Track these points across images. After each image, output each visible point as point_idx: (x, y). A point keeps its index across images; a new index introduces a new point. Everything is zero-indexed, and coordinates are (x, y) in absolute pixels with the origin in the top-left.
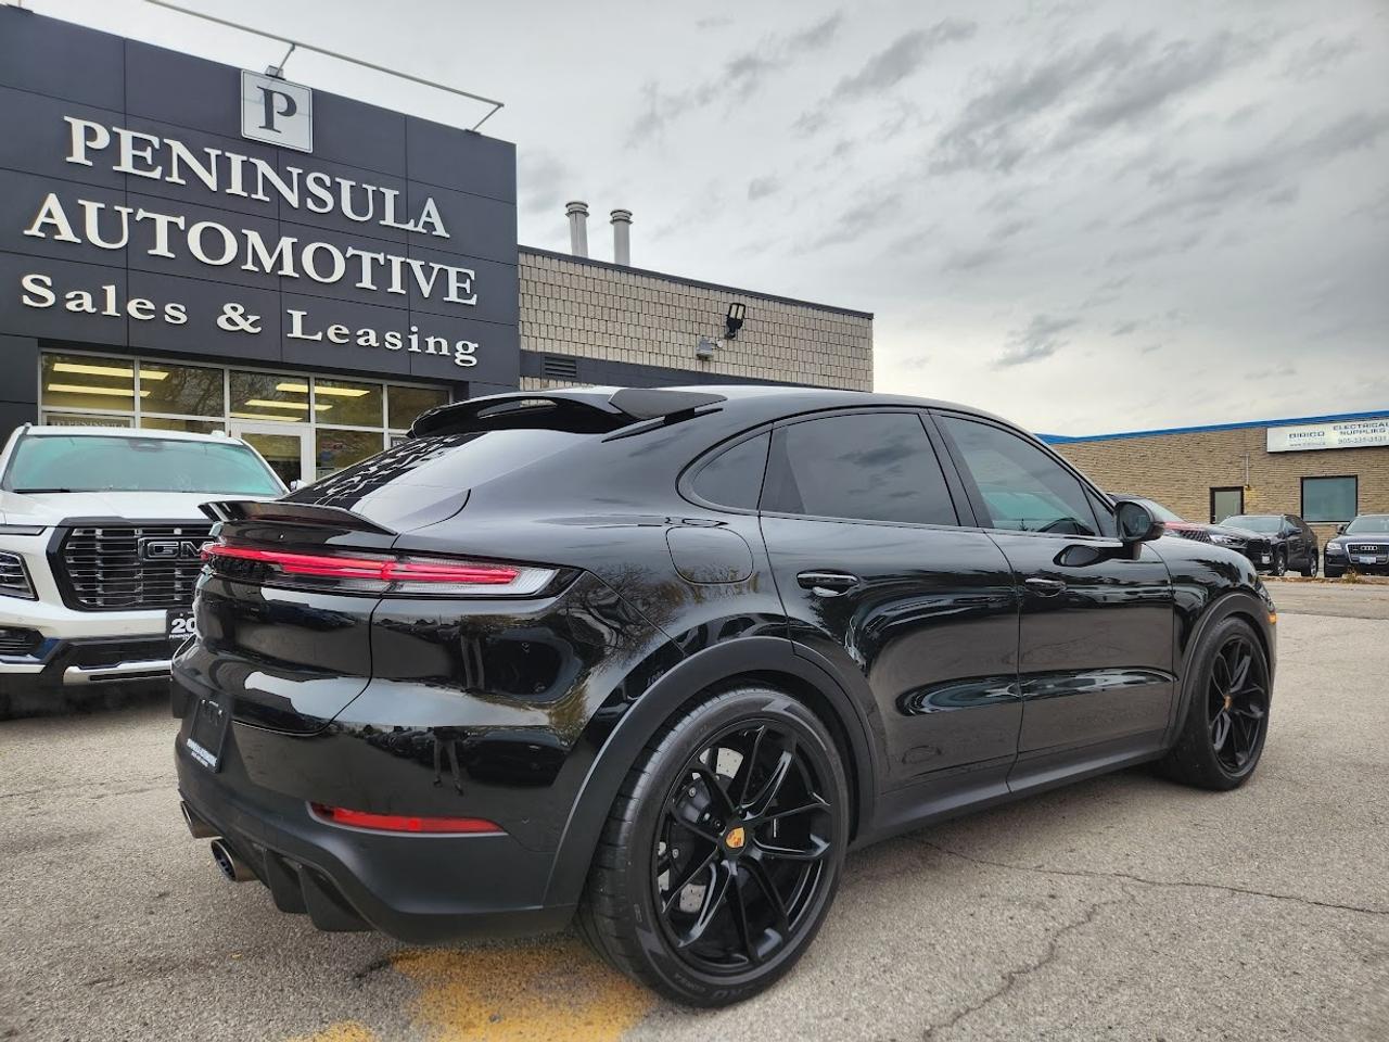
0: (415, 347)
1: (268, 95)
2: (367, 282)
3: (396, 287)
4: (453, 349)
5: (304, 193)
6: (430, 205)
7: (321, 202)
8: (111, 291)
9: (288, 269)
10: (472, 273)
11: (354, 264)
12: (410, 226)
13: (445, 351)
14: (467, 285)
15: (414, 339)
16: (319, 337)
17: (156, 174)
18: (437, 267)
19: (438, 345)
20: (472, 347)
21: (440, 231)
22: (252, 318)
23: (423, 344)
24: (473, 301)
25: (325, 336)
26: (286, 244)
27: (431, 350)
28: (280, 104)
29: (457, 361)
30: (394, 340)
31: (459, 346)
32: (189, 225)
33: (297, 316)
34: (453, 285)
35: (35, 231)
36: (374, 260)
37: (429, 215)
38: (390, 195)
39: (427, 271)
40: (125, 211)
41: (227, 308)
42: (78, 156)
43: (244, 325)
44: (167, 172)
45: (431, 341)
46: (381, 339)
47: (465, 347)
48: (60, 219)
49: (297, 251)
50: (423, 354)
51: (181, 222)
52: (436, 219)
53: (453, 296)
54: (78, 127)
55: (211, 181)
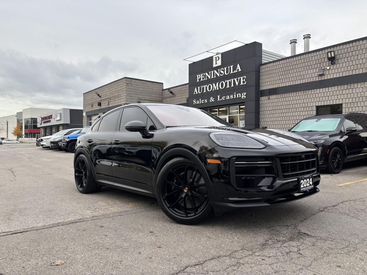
0: (235, 97)
1: (216, 58)
2: (228, 86)
3: (232, 86)
4: (241, 95)
5: (220, 73)
6: (238, 66)
7: (222, 74)
8: (200, 99)
9: (218, 89)
10: (245, 77)
11: (226, 84)
12: (235, 72)
13: (240, 96)
14: (244, 80)
15: (235, 95)
16: (221, 100)
17: (204, 80)
18: (239, 78)
19: (239, 95)
20: (245, 94)
21: (240, 70)
22: (214, 99)
23: (236, 96)
24: (245, 83)
25: (222, 99)
26: (217, 84)
27: (238, 97)
28: (217, 58)
29: (242, 98)
30: (232, 97)
31: (243, 94)
32: (207, 86)
33: (219, 96)
34: (242, 81)
35: (194, 94)
36: (229, 81)
37: (238, 68)
38: (232, 67)
39: (237, 80)
40: (201, 87)
41: (211, 98)
42: (198, 81)
43: (213, 101)
44: (205, 79)
45: (238, 95)
46: (230, 97)
47: (244, 94)
48: (196, 91)
49: (219, 84)
50: (236, 98)
51: (206, 86)
52: (239, 68)
53: (242, 84)
54: (198, 76)
55: (209, 77)
